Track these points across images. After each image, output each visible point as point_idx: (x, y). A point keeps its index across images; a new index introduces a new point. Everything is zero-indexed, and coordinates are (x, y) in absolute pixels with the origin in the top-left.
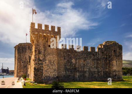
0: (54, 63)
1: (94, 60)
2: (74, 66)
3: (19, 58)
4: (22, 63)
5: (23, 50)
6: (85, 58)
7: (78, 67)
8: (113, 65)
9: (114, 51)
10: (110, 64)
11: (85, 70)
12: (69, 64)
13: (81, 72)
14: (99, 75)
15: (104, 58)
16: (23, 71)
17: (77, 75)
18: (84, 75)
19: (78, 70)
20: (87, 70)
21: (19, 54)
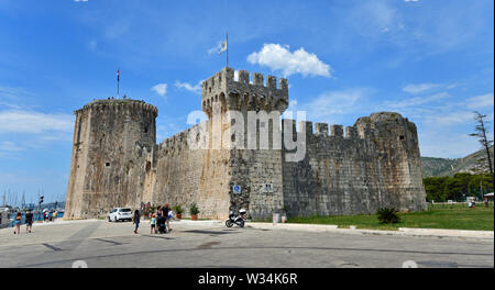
0: (273, 169)
1: (359, 160)
2: (314, 176)
3: (95, 150)
4: (108, 164)
5: (111, 123)
6: (339, 155)
7: (325, 180)
8: (402, 173)
9: (402, 138)
10: (394, 170)
11: (341, 187)
12: (304, 171)
13: (332, 193)
14: (373, 200)
15: (380, 155)
16: (106, 196)
17: (325, 200)
18: (339, 200)
19: (325, 189)
20: (346, 187)
21: (95, 135)
